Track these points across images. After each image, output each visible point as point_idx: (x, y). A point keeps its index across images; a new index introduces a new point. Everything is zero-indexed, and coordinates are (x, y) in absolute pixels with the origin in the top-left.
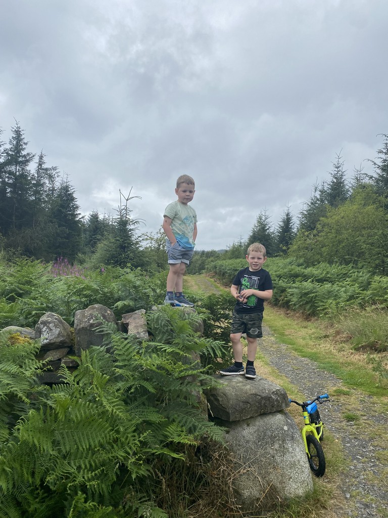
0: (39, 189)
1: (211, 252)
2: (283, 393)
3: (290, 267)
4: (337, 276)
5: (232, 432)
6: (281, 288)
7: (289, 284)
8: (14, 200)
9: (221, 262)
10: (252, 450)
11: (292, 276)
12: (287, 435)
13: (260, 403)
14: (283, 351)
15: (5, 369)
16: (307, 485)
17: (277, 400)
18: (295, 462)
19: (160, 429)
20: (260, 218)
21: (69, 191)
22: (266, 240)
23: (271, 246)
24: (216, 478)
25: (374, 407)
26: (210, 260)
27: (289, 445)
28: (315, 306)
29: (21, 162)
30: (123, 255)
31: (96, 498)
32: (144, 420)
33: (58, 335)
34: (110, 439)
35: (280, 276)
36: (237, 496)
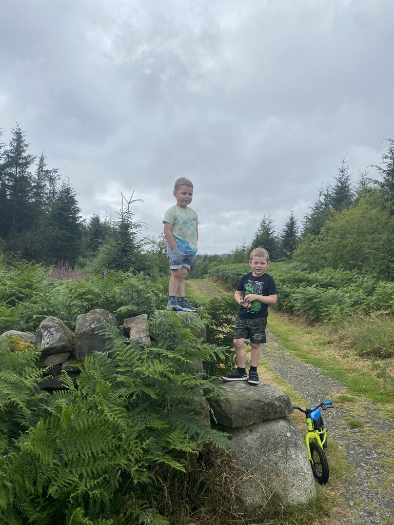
0: (39, 191)
1: (214, 256)
2: (286, 399)
3: (294, 272)
5: (234, 439)
6: (285, 293)
7: (293, 289)
8: (14, 202)
9: (224, 266)
10: (255, 456)
11: (296, 281)
12: (291, 442)
13: (263, 409)
14: (287, 357)
15: (5, 378)
16: (311, 492)
17: (280, 406)
18: (298, 469)
19: (163, 435)
20: (264, 222)
21: (69, 193)
22: (270, 245)
23: (274, 250)
24: (219, 485)
25: (379, 414)
26: (212, 264)
27: (292, 452)
28: (319, 311)
29: (22, 164)
30: (125, 259)
31: (98, 505)
32: (146, 427)
33: (59, 339)
34: (112, 446)
35: (283, 282)
36: (240, 503)
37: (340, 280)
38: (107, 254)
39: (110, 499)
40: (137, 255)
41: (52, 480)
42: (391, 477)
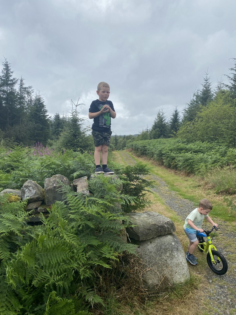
0: (22, 100)
1: (129, 136)
2: (171, 223)
3: (178, 144)
4: (207, 148)
5: (141, 247)
6: (172, 158)
7: (177, 155)
8: (8, 108)
9: (136, 142)
10: (154, 257)
11: (179, 150)
12: (174, 248)
13: (158, 230)
14: (173, 196)
15: (7, 217)
16: (186, 276)
17: (168, 227)
18: (179, 263)
19: (98, 249)
20: (159, 114)
21: (40, 101)
22: (163, 128)
23: (166, 131)
24: (132, 274)
25: (227, 228)
26: (129, 141)
27: (175, 253)
28: (192, 167)
29: (10, 84)
30: (76, 140)
31: (62, 290)
32: (88, 245)
33: (35, 194)
34: (69, 256)
35: (171, 150)
36: (145, 284)
37: (205, 148)
38: (65, 138)
39: (69, 286)
40: (82, 138)
41: (35, 277)
42: (234, 265)
